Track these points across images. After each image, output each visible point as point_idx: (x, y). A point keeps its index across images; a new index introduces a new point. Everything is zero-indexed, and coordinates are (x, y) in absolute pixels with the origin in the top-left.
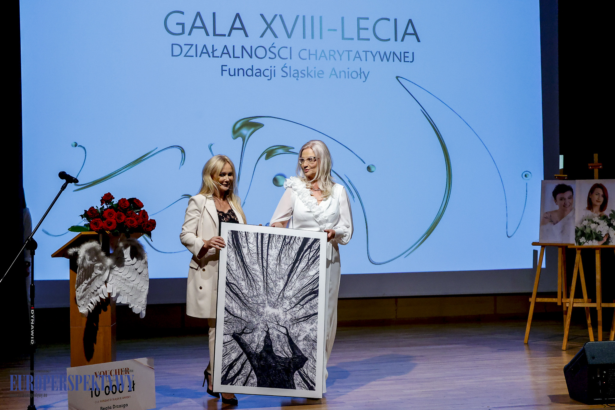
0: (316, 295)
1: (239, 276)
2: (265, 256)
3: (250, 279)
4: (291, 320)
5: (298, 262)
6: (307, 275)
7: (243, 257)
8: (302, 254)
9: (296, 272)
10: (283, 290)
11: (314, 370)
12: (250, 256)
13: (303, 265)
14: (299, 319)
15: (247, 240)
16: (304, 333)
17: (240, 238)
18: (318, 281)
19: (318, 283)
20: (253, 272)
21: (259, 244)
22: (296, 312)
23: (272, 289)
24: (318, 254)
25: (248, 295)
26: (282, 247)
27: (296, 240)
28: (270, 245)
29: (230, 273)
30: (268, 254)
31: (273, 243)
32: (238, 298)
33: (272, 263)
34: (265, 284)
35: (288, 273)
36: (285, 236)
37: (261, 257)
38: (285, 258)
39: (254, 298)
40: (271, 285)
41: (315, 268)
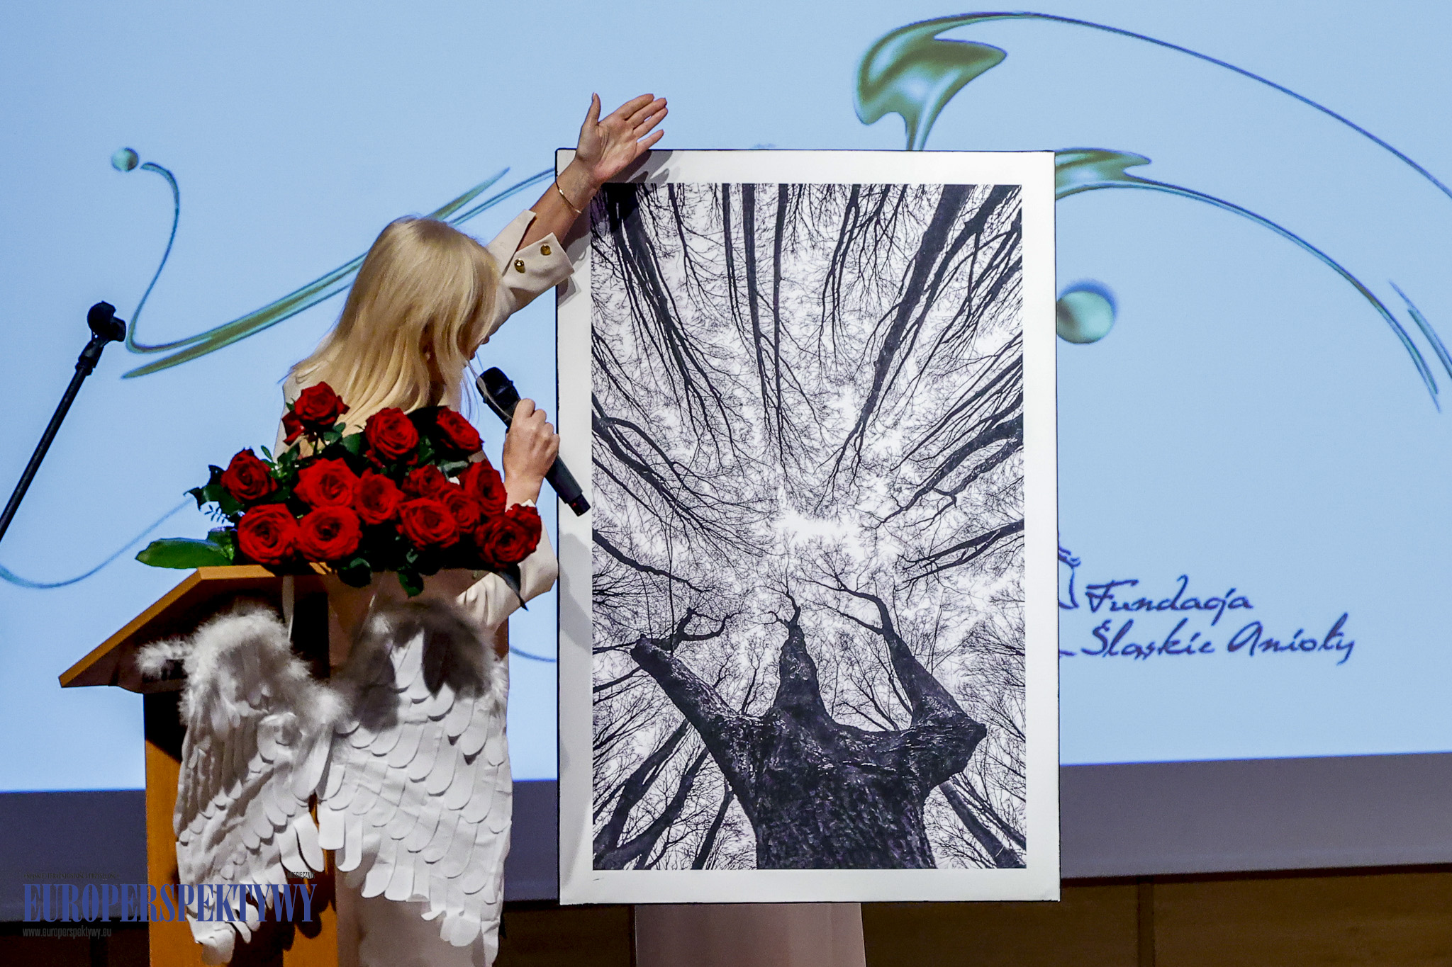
0: (1013, 440)
1: (652, 387)
2: (765, 288)
3: (703, 394)
4: (903, 563)
5: (923, 299)
6: (966, 356)
7: (663, 301)
8: (939, 260)
9: (917, 345)
10: (855, 431)
11: (1017, 778)
12: (697, 293)
13: (944, 310)
14: (939, 556)
15: (680, 223)
16: (964, 616)
17: (648, 215)
18: (1021, 376)
19: (1018, 385)
20: (715, 362)
21: (733, 236)
22: (924, 525)
23: (805, 432)
24: (1014, 257)
25: (694, 469)
26: (846, 240)
27: (909, 199)
28: (787, 232)
29: (609, 374)
30: (778, 278)
31: (800, 226)
32: (649, 486)
33: (801, 314)
34: (773, 412)
35: (876, 354)
36: (856, 188)
37: (746, 291)
38: (859, 286)
39: (723, 478)
40: (800, 414)
41: (1000, 319)
